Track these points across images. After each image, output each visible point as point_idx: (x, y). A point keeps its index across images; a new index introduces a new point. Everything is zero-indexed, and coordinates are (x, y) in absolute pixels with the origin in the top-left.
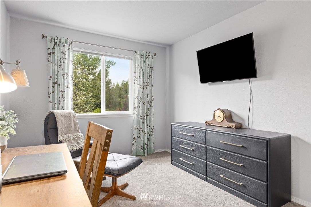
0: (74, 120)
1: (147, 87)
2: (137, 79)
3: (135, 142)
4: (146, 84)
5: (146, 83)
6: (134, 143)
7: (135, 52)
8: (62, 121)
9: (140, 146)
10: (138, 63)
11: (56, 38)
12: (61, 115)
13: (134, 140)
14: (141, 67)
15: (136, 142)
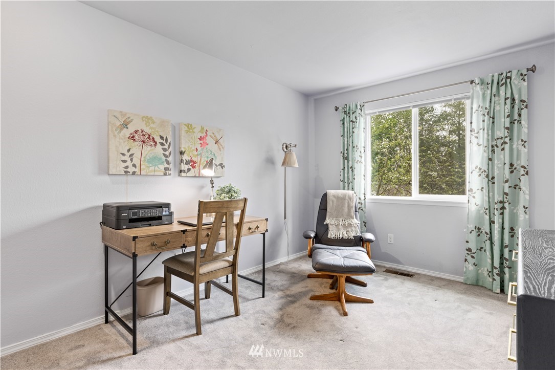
0: (348, 203)
1: (503, 147)
2: (477, 133)
3: (470, 256)
4: (502, 141)
5: (502, 138)
6: (469, 258)
7: (472, 82)
8: (333, 202)
9: (486, 269)
10: (478, 102)
11: (345, 106)
12: (334, 196)
13: (469, 253)
14: (486, 108)
15: (473, 257)
